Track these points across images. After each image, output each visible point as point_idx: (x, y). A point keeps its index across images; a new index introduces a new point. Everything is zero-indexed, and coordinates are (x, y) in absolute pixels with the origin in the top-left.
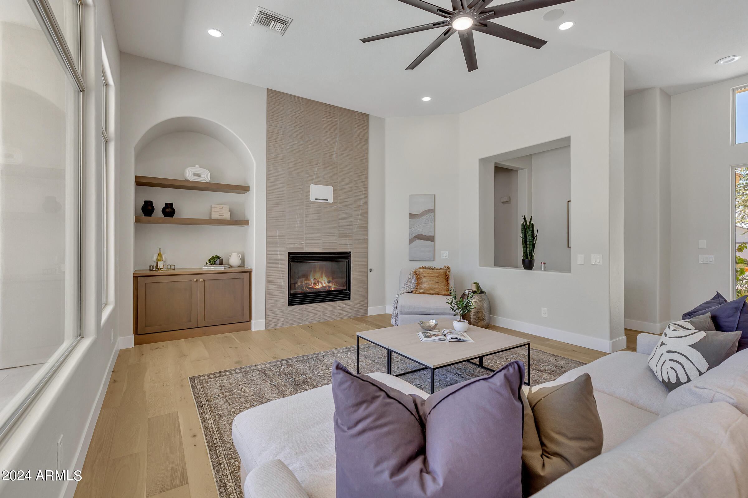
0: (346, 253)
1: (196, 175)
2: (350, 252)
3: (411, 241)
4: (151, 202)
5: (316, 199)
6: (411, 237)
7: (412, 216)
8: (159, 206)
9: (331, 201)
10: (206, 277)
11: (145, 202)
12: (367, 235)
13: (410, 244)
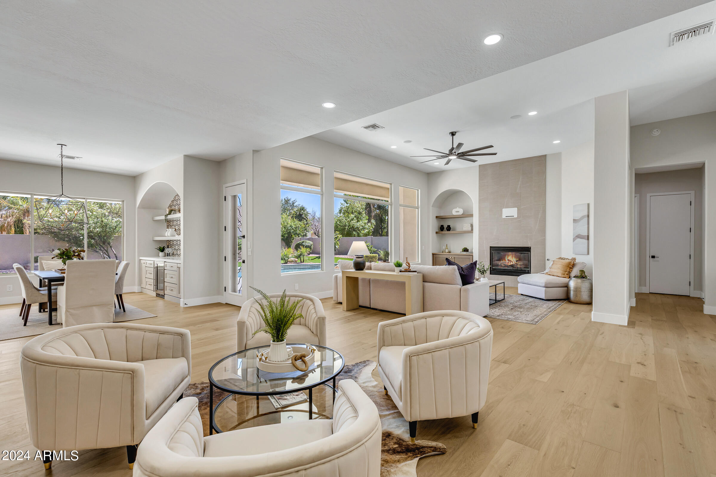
0: (528, 248)
1: (457, 212)
2: (531, 247)
3: (574, 240)
4: (443, 225)
5: (506, 217)
6: (574, 237)
7: (575, 221)
8: (445, 226)
9: (516, 216)
10: (455, 256)
11: (441, 225)
12: (545, 236)
13: (573, 241)
